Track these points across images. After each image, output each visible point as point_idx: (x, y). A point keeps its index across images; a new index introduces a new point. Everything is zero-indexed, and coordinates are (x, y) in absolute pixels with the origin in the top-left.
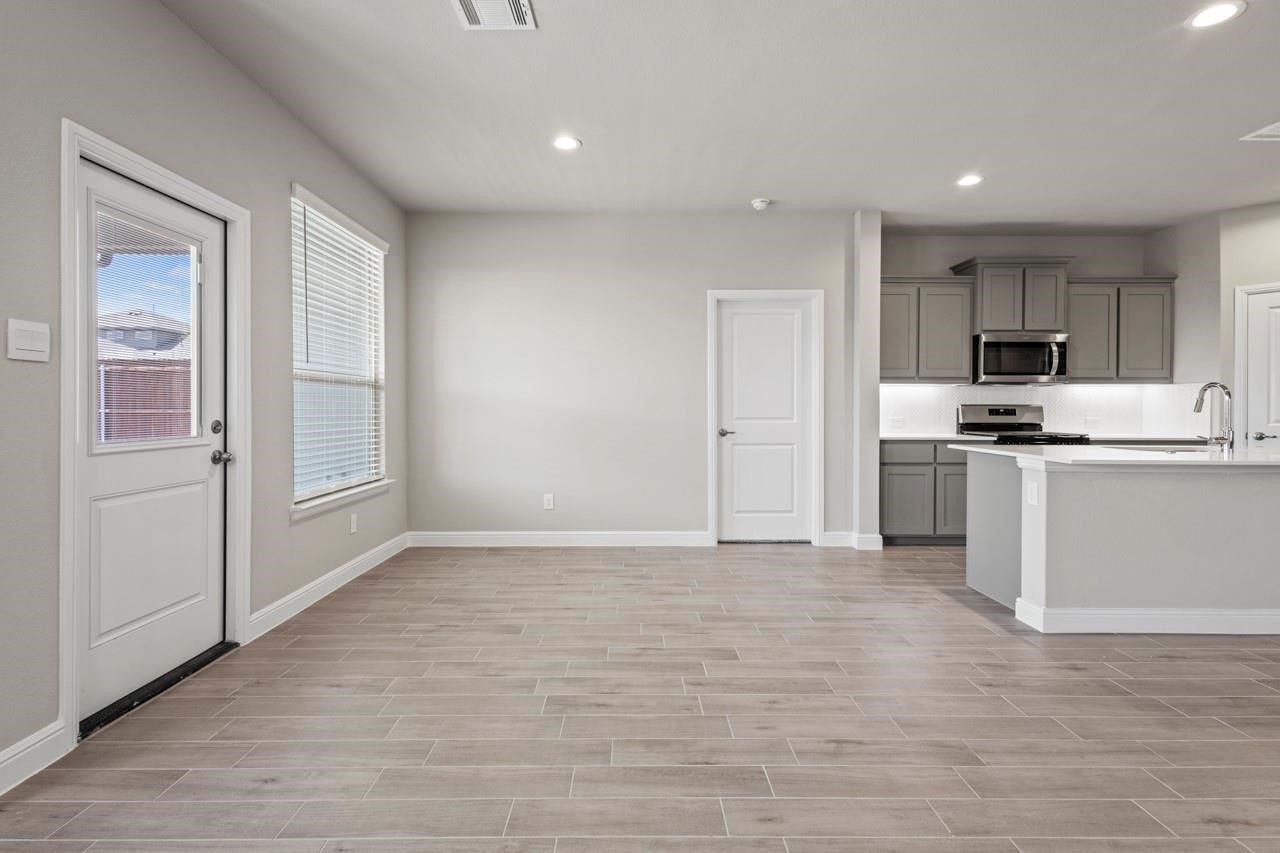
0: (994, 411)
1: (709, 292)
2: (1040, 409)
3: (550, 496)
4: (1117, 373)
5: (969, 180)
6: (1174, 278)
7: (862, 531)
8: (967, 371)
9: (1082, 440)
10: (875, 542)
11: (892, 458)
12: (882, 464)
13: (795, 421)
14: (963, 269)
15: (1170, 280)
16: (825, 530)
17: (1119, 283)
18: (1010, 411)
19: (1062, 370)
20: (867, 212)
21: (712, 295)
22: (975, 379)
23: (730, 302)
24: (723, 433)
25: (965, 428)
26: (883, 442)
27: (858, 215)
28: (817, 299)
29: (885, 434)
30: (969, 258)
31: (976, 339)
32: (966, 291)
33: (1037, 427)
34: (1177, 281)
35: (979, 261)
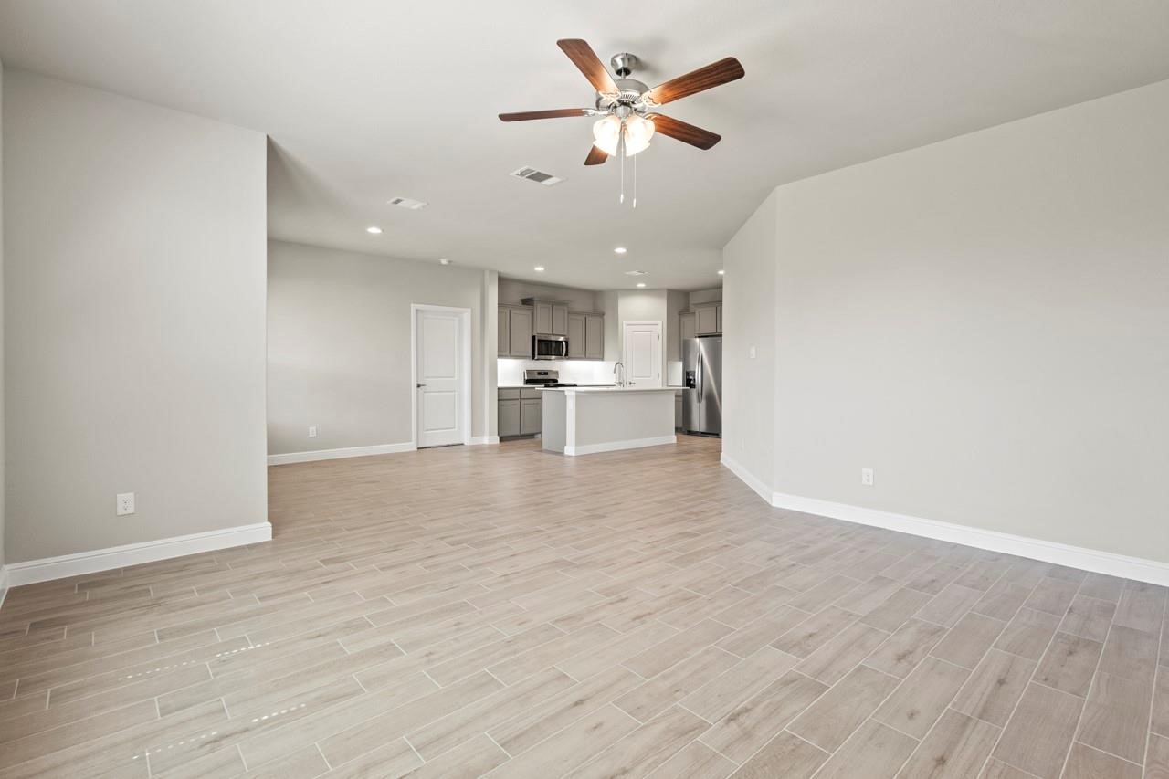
0: (540, 373)
1: (412, 305)
2: (557, 372)
3: (314, 428)
4: (586, 357)
5: (539, 269)
6: (603, 315)
7: (490, 435)
8: (530, 354)
9: (575, 386)
10: (496, 440)
11: (504, 396)
12: (498, 400)
13: (456, 378)
14: (527, 302)
15: (602, 315)
16: (472, 436)
17: (586, 315)
18: (546, 373)
19: (567, 355)
20: (491, 272)
21: (413, 307)
22: (533, 358)
23: (422, 311)
24: (419, 386)
25: (528, 382)
26: (499, 389)
27: (487, 273)
28: (466, 315)
29: (500, 385)
30: (529, 297)
31: (534, 337)
32: (529, 313)
33: (556, 381)
34: (605, 317)
35: (536, 299)
